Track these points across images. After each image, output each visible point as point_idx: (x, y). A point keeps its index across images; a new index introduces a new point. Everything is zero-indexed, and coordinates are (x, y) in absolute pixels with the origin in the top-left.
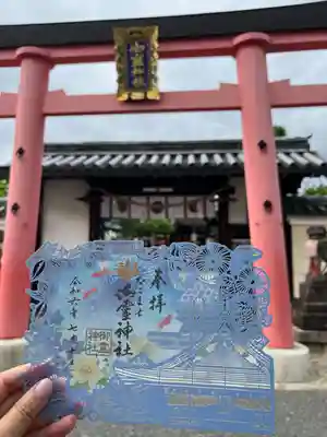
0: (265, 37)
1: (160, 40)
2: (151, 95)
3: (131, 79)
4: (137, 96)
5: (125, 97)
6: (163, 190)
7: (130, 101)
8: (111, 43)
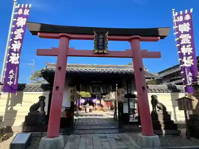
0: (139, 37)
1: (109, 35)
2: (105, 52)
3: (98, 46)
4: (100, 51)
5: (96, 51)
6: (99, 82)
7: (98, 53)
8: (93, 34)
